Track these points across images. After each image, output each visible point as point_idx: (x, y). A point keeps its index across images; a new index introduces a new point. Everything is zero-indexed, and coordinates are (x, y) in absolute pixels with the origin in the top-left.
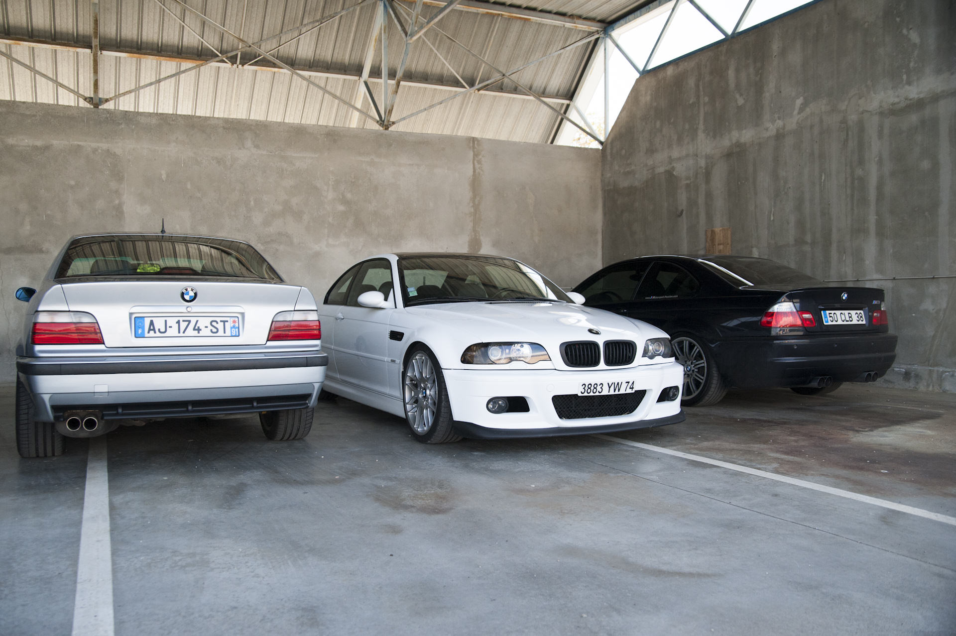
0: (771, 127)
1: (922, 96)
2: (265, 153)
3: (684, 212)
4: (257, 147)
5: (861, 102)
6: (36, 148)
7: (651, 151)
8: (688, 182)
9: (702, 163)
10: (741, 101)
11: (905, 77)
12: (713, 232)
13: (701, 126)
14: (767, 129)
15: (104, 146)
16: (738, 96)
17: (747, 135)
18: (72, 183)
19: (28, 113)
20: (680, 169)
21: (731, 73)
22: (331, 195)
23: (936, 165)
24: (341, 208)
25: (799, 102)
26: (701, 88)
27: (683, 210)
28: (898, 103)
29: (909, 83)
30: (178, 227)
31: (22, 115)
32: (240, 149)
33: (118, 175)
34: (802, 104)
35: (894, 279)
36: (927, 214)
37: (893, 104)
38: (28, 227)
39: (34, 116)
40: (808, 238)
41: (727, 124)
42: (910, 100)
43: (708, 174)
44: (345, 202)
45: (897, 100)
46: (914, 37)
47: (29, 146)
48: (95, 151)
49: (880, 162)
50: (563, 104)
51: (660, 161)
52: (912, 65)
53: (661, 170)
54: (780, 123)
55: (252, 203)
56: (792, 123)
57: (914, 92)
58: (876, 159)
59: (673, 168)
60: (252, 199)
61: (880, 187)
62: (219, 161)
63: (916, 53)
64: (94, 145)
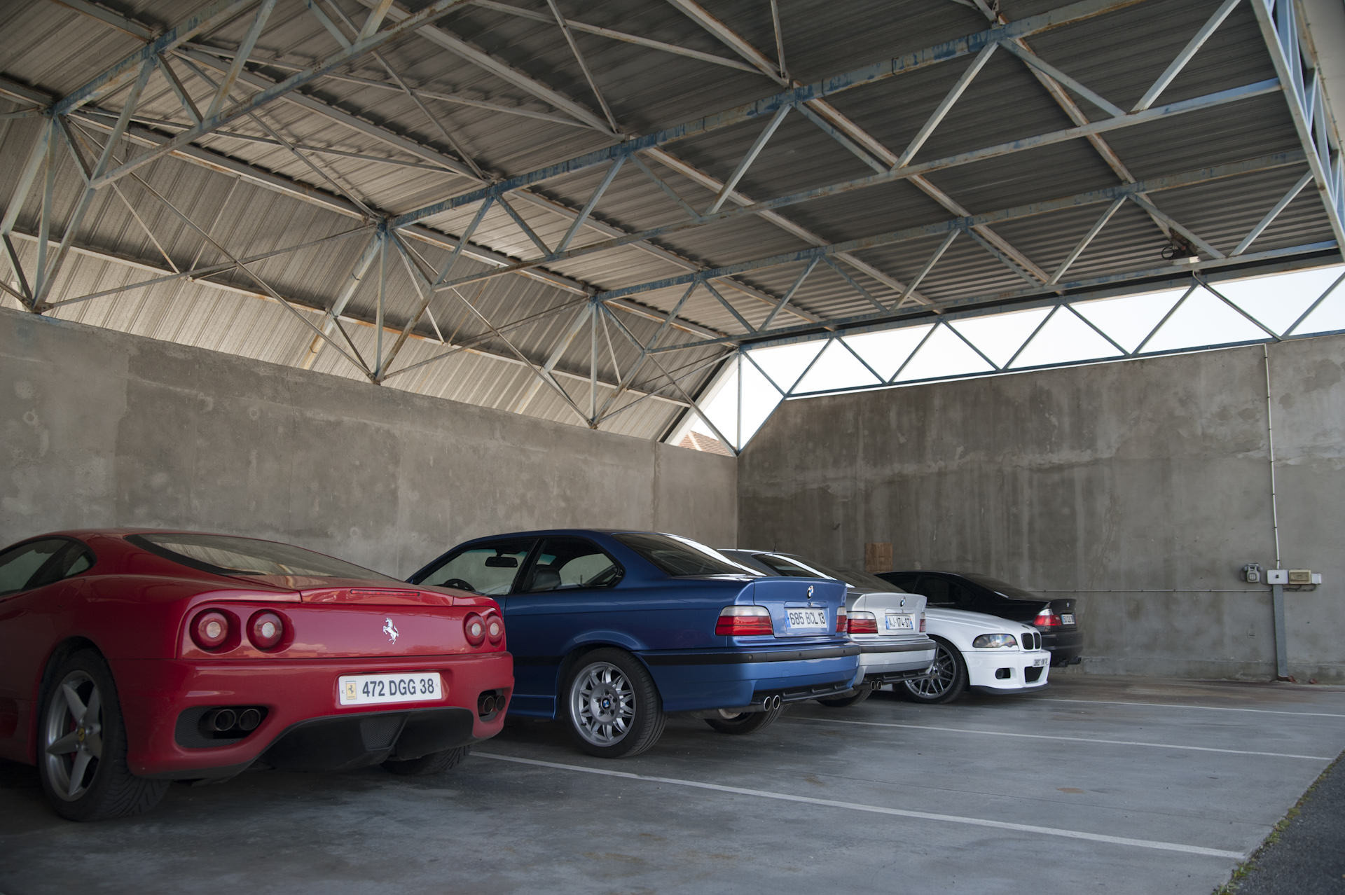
0: (934, 466)
1: (1062, 462)
2: (509, 444)
3: (840, 526)
4: (503, 438)
5: (1014, 458)
6: (329, 423)
7: (801, 467)
8: (846, 500)
9: (862, 486)
10: (902, 440)
11: (1048, 447)
12: (873, 546)
13: (861, 454)
14: (929, 467)
15: (386, 426)
16: (899, 435)
17: (910, 469)
18: (357, 463)
19: (324, 385)
20: (835, 488)
21: (893, 415)
22: (555, 491)
23: (1073, 513)
24: (563, 504)
25: (960, 449)
26: (860, 423)
27: (839, 525)
28: (1043, 464)
29: (1052, 452)
30: (440, 516)
31: (320, 386)
32: (491, 439)
33: (396, 460)
34: (962, 452)
35: (1045, 591)
36: (1068, 546)
37: (1040, 464)
38: (317, 509)
39: (330, 389)
40: (970, 557)
41: (888, 456)
42: (1053, 463)
43: (867, 497)
44: (566, 499)
45: (1042, 462)
46: (1054, 420)
47: (323, 421)
48: (378, 430)
49: (1031, 504)
50: (681, 407)
51: (813, 478)
52: (1053, 439)
53: (815, 486)
54: (942, 463)
55: (498, 495)
56: (954, 465)
57: (1056, 458)
58: (1028, 502)
59: (828, 487)
60: (498, 491)
61: (1031, 523)
62: (475, 450)
63: (1056, 431)
64: (377, 424)
